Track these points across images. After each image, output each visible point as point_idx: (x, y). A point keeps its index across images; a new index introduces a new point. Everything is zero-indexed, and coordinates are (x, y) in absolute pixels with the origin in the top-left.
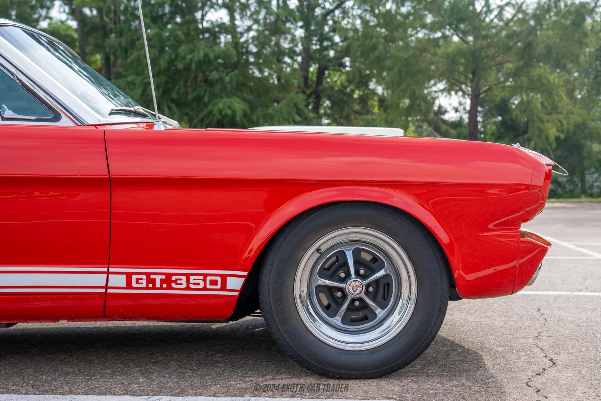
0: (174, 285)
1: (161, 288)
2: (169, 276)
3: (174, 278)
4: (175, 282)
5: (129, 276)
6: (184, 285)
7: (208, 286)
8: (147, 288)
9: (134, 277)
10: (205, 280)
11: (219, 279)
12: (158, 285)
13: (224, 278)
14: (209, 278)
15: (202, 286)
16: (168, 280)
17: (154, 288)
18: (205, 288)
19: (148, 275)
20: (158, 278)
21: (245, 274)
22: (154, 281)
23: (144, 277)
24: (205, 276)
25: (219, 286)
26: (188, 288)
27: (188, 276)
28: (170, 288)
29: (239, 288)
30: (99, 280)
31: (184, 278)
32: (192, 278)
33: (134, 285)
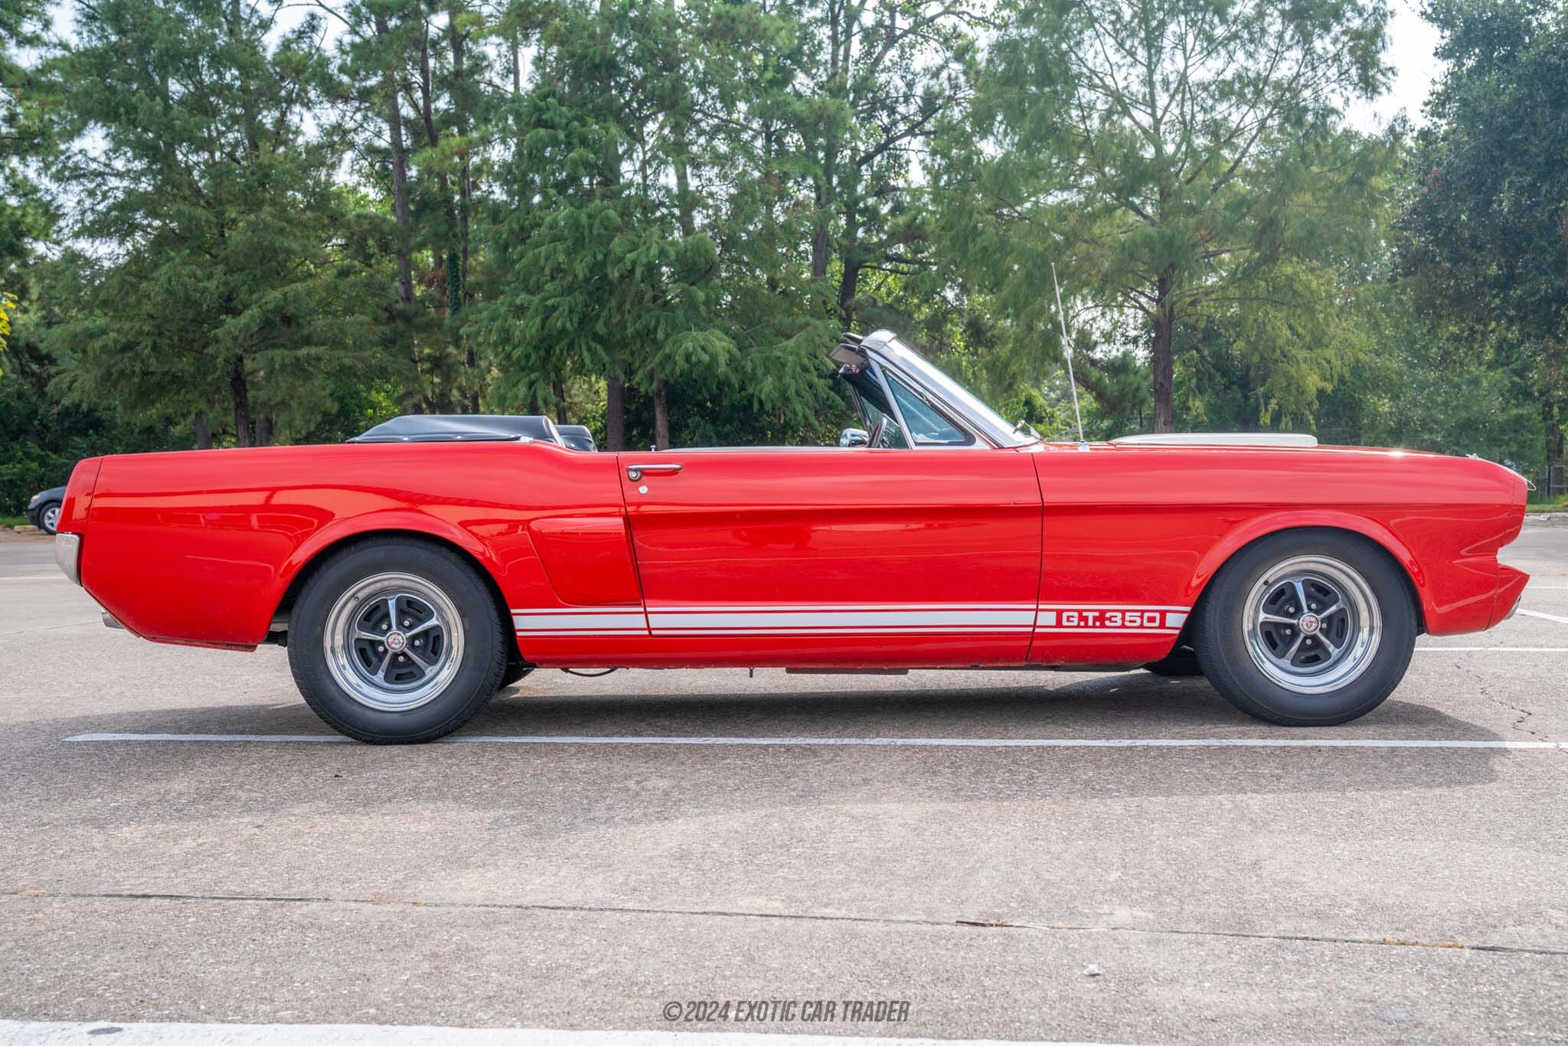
0: (1107, 623)
1: (1094, 626)
2: (1103, 612)
3: (1108, 615)
4: (1110, 619)
5: (1059, 613)
6: (1119, 623)
7: (1146, 624)
8: (1078, 626)
9: (1065, 615)
10: (1142, 617)
11: (1157, 615)
12: (1090, 623)
13: (1163, 614)
14: (1146, 615)
15: (1138, 623)
16: (1101, 618)
17: (1086, 626)
18: (1141, 626)
19: (1080, 612)
20: (1091, 615)
21: (1188, 609)
22: (1086, 619)
23: (1076, 614)
24: (1143, 612)
25: (1157, 624)
26: (1123, 626)
27: (1123, 612)
28: (1103, 626)
29: (1180, 625)
30: (1027, 618)
31: (1119, 615)
32: (1127, 614)
33: (1065, 623)
